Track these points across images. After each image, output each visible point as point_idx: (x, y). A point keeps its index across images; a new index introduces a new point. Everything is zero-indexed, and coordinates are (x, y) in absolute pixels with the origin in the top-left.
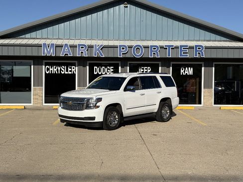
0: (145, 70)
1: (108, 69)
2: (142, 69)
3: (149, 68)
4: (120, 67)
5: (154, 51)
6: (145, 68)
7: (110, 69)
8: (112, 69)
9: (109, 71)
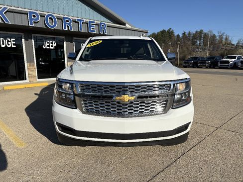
0: (51, 45)
1: (8, 41)
2: (48, 43)
3: (54, 42)
4: (23, 40)
5: (67, 24)
6: (50, 42)
7: (11, 42)
8: (13, 41)
9: (9, 43)
